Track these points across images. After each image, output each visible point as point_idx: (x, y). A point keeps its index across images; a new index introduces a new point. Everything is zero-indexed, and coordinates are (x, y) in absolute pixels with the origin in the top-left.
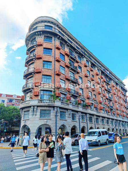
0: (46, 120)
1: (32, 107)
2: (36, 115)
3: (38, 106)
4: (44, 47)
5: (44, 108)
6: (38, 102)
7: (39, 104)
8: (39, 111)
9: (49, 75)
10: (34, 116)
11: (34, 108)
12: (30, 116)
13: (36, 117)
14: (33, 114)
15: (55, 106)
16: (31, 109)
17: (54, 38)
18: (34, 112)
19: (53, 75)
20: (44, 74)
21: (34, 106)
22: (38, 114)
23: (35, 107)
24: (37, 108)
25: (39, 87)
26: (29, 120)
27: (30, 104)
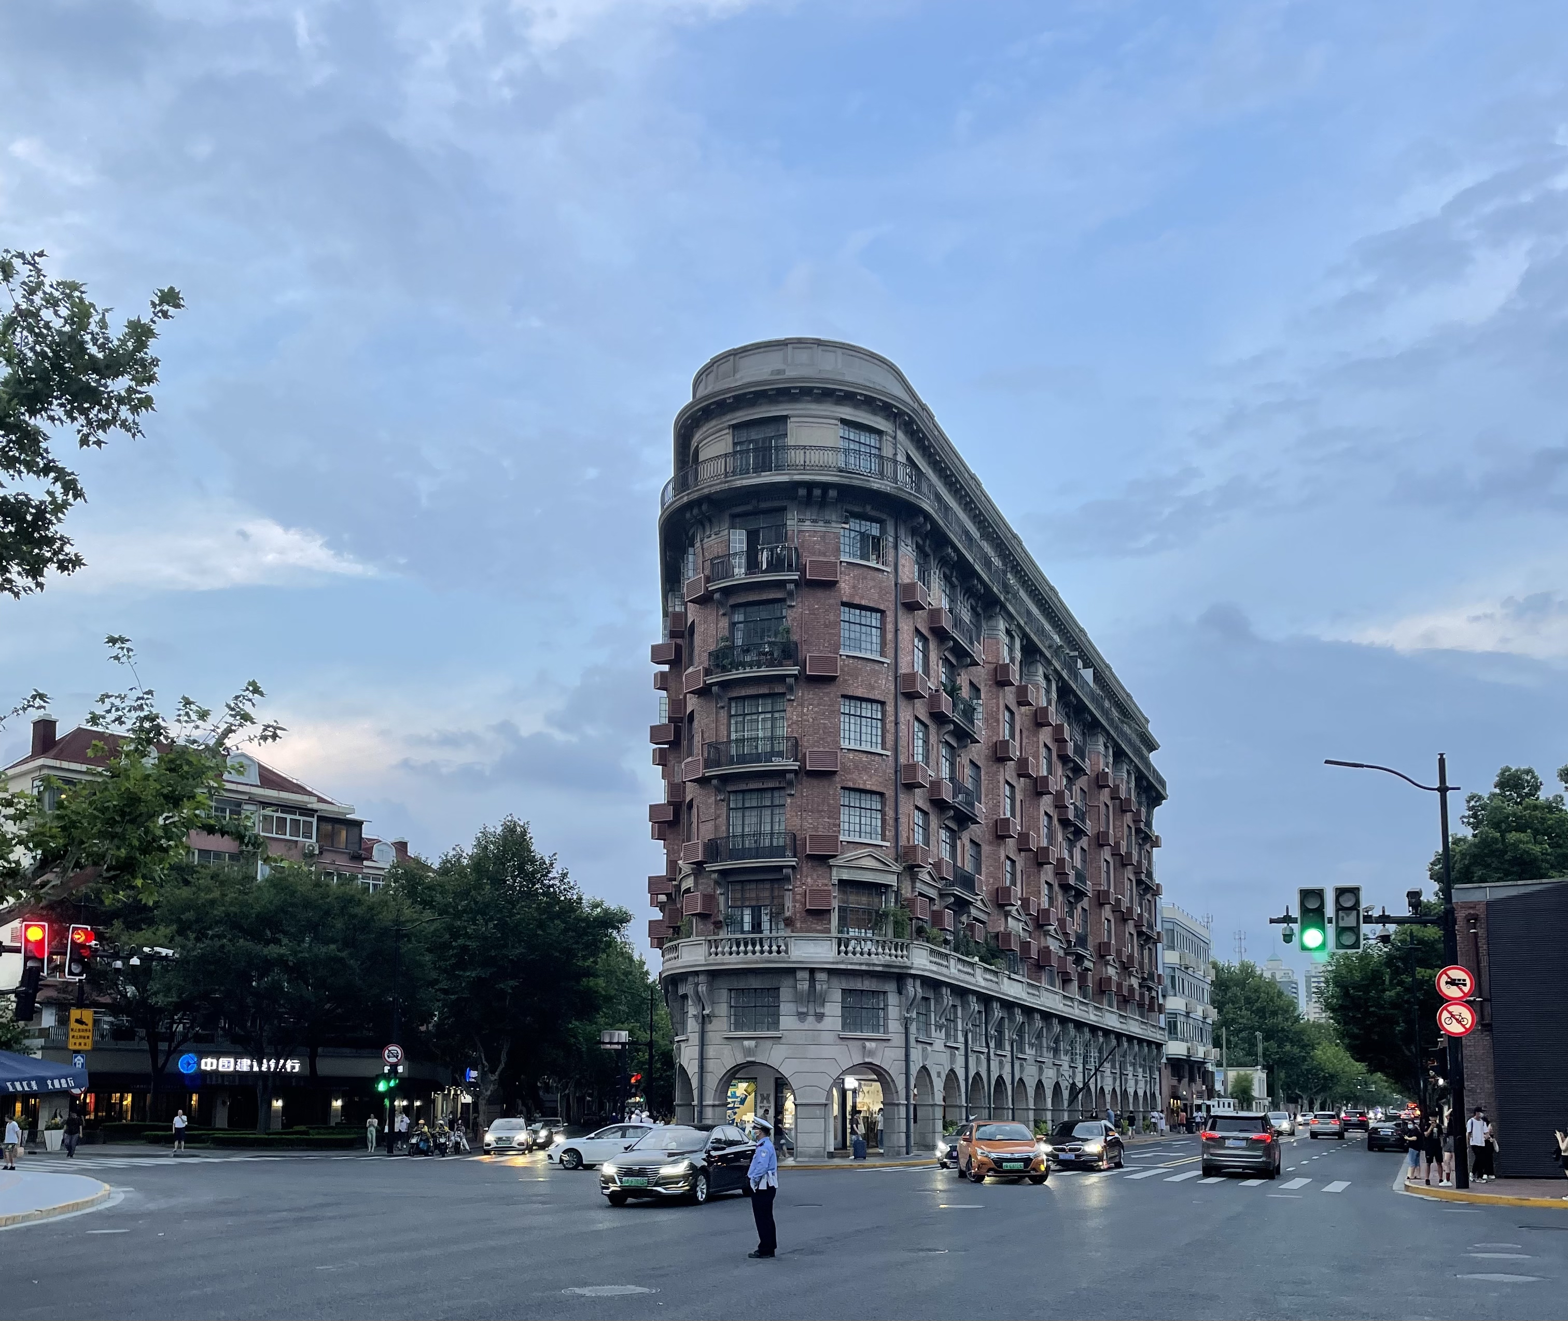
0: (873, 1044)
1: (801, 972)
2: (820, 1017)
3: (831, 972)
4: (844, 599)
5: (858, 985)
6: (839, 953)
7: (842, 963)
8: (837, 995)
9: (874, 788)
10: (811, 1019)
11: (812, 980)
12: (787, 1021)
13: (820, 1026)
14: (806, 1010)
15: (913, 972)
16: (797, 984)
17: (892, 533)
18: (810, 1001)
19: (890, 793)
20: (851, 785)
21: (812, 971)
22: (833, 1010)
23: (821, 976)
24: (828, 981)
25: (832, 862)
26: (783, 1041)
27: (789, 957)
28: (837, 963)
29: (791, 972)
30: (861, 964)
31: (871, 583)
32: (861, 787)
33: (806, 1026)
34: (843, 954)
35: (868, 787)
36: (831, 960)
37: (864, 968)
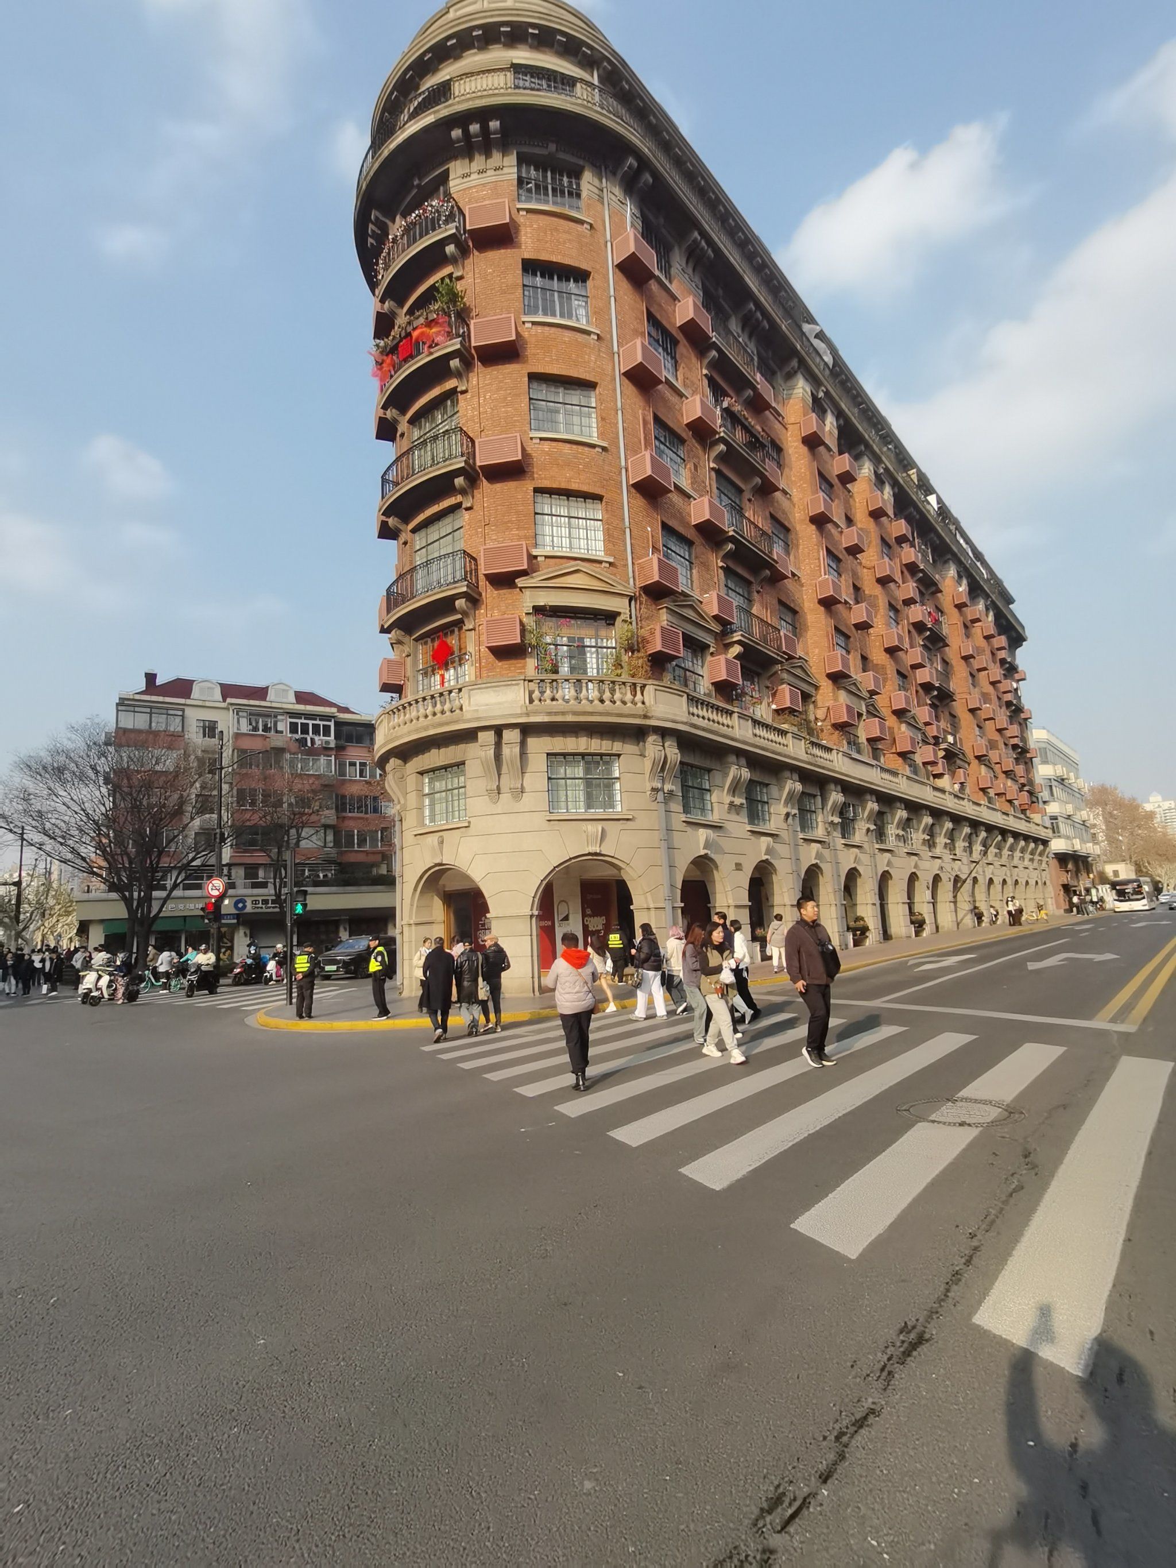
0: (599, 826)
1: (480, 734)
2: (518, 793)
3: (527, 730)
4: (527, 256)
5: (569, 745)
6: (531, 701)
7: (536, 713)
8: (538, 762)
9: (585, 488)
10: (505, 797)
11: (498, 745)
12: (475, 804)
13: (521, 806)
14: (498, 788)
15: (654, 721)
16: (480, 751)
17: (595, 184)
18: (499, 775)
20: (547, 484)
21: (498, 730)
22: (536, 778)
23: (511, 736)
24: (523, 744)
25: (520, 582)
26: (472, 830)
27: (463, 716)
28: (528, 715)
29: (469, 735)
30: (563, 713)
31: (565, 236)
32: (563, 486)
33: (499, 808)
34: (536, 702)
35: (574, 486)
36: (519, 712)
37: (570, 718)
